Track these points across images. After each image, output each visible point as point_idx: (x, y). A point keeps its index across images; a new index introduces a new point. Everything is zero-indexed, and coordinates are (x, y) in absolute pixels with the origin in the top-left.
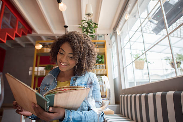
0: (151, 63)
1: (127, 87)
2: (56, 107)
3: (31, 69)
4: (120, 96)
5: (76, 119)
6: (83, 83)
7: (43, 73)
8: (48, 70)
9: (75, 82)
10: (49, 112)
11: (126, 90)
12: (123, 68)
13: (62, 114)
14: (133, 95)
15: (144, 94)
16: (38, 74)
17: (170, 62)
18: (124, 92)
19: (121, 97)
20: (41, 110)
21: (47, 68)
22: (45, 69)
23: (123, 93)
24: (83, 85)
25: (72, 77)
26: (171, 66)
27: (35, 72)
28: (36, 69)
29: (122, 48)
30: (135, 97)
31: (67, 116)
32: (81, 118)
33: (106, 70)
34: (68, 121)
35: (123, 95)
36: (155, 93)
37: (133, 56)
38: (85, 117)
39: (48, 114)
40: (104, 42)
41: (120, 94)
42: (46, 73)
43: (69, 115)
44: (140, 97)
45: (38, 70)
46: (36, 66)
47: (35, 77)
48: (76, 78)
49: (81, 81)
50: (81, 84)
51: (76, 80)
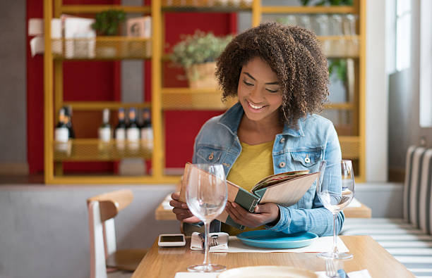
2: (263, 204)
3: (34, 26)
4: (411, 150)
5: (296, 224)
6: (304, 148)
7: (86, 47)
8: (106, 34)
9: (284, 147)
10: (254, 213)
13: (274, 215)
16: (64, 48)
18: (424, 138)
19: (413, 154)
20: (242, 212)
21: (105, 27)
22: (94, 27)
23: (423, 142)
24: (304, 155)
25: (277, 136)
27: (53, 40)
28: (55, 25)
31: (282, 218)
32: (304, 222)
33: (359, 41)
34: (283, 226)
35: (419, 151)
38: (311, 221)
39: (254, 215)
41: (410, 145)
42: (98, 45)
43: (286, 216)
45: (63, 32)
46: (54, 16)
47: (55, 61)
48: (287, 137)
49: (297, 144)
50: (299, 151)
51: (286, 141)
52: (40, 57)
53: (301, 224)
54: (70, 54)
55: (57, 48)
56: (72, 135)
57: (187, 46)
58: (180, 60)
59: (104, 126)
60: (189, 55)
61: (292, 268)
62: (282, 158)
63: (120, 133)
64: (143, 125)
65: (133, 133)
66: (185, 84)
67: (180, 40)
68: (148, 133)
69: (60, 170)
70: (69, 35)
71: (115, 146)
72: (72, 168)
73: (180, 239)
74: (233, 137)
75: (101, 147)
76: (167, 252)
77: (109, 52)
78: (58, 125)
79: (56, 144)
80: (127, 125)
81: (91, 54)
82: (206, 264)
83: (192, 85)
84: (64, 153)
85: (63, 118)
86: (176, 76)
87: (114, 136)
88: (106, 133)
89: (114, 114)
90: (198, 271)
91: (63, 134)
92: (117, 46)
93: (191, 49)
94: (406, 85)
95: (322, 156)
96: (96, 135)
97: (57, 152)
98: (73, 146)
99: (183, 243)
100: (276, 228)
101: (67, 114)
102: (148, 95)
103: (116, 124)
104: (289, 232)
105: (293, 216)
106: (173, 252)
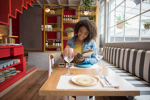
0: (129, 25)
1: (109, 42)
3: (42, 26)
5: (88, 61)
8: (54, 28)
11: (108, 43)
12: (108, 28)
14: (112, 48)
15: (119, 49)
16: (47, 30)
17: (144, 24)
19: (104, 48)
21: (54, 26)
22: (52, 26)
23: (106, 46)
25: (83, 43)
26: (144, 27)
27: (45, 28)
28: (46, 26)
29: (109, 13)
30: (113, 49)
35: (106, 47)
36: (125, 49)
37: (116, 18)
40: (96, 7)
41: (103, 46)
42: (53, 29)
44: (116, 50)
45: (47, 27)
46: (46, 25)
47: (46, 32)
48: (85, 43)
49: (87, 45)
50: (88, 46)
51: (85, 44)
52: (43, 31)
53: (89, 61)
54: (48, 31)
55: (46, 30)
56: (48, 44)
57: (67, 29)
58: (66, 32)
59: (53, 43)
60: (67, 31)
61: (90, 75)
62: (85, 48)
63: (56, 44)
64: (60, 43)
65: (58, 44)
66: (67, 36)
67: (66, 29)
68: (61, 44)
69: (47, 50)
70: (48, 28)
71: (55, 46)
72: (49, 49)
73: (63, 65)
74: (74, 42)
75: (53, 46)
76: (60, 68)
77: (55, 31)
78: (46, 42)
79: (46, 45)
80: (57, 43)
81: (52, 31)
82: (69, 73)
83: (68, 36)
84: (47, 47)
85: (47, 41)
86: (65, 35)
87: (55, 44)
88: (54, 44)
89: (55, 41)
90: (66, 75)
91: (47, 44)
92: (56, 29)
93: (68, 30)
94: (103, 37)
95: (93, 47)
96: (52, 44)
97: (46, 47)
98: (49, 46)
99: (64, 66)
100: (84, 62)
101: (48, 41)
102: (61, 38)
103: (56, 42)
104: (86, 63)
105: (88, 60)
106: (62, 68)
